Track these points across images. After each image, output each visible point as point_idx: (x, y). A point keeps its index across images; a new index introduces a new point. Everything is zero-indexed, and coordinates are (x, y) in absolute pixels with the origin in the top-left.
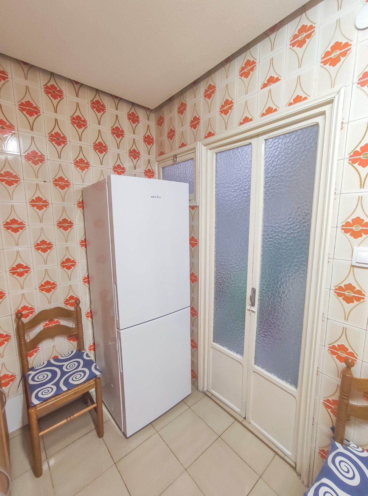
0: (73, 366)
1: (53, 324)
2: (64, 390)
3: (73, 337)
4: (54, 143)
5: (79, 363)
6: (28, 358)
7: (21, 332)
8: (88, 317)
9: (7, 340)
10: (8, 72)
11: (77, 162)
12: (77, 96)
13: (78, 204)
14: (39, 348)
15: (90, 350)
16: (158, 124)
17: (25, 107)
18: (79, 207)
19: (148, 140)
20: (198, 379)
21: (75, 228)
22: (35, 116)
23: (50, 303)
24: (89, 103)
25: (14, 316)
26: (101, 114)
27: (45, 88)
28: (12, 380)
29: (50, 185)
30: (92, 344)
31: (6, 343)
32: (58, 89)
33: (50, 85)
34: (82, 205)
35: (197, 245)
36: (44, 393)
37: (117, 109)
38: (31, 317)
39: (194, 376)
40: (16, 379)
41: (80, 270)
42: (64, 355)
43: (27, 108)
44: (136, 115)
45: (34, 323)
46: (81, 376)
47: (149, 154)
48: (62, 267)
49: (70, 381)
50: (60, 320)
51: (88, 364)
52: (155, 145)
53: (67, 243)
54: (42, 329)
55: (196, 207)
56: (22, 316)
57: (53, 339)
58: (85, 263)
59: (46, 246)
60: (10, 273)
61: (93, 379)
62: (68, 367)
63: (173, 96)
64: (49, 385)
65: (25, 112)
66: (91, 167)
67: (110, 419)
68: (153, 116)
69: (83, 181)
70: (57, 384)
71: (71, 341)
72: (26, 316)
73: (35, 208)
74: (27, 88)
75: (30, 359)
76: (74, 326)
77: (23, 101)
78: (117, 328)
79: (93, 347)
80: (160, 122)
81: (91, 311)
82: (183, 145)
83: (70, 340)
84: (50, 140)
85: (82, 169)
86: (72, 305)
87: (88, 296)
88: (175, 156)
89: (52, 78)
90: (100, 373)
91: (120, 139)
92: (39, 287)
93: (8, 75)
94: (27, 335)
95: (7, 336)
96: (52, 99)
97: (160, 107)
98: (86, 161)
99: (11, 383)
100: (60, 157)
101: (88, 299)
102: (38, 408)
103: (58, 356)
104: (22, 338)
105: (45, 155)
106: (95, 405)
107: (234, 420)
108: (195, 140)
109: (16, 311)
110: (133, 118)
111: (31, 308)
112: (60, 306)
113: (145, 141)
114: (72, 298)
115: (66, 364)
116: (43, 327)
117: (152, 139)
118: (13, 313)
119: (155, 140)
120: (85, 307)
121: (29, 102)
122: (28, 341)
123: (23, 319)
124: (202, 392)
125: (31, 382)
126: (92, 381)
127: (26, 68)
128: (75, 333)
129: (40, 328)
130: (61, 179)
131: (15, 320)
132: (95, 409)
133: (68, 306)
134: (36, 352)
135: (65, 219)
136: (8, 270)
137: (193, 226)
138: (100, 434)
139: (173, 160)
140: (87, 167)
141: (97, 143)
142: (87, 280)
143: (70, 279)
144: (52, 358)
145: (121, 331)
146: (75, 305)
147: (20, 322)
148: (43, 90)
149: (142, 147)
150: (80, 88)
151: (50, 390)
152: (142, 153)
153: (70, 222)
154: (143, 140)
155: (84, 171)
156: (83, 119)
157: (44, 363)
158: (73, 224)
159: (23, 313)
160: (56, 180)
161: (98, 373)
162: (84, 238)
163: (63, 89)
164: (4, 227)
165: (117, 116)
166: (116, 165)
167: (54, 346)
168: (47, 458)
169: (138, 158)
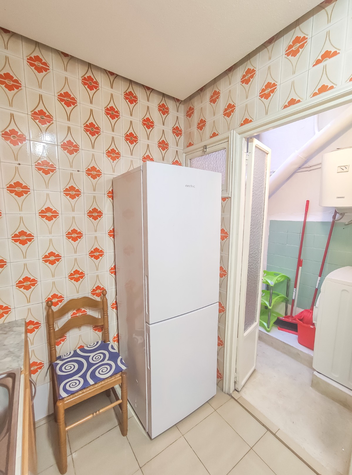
0: (98, 358)
1: (80, 313)
2: (91, 384)
3: (99, 327)
4: (88, 133)
5: (104, 355)
6: (56, 346)
7: (51, 320)
8: (113, 308)
9: (37, 328)
10: (49, 63)
11: (109, 152)
12: (112, 87)
13: (108, 193)
14: (66, 336)
15: (114, 341)
16: (187, 116)
17: (63, 98)
18: (109, 197)
19: (177, 131)
20: (223, 380)
21: (104, 218)
22: (73, 106)
23: (78, 292)
24: (122, 94)
25: (45, 304)
26: (133, 105)
27: (82, 79)
28: (40, 368)
29: (83, 176)
30: (115, 336)
31: (36, 330)
32: (95, 80)
33: (87, 77)
34: (112, 195)
35: (227, 237)
36: (71, 386)
37: (148, 100)
38: (61, 305)
39: (220, 376)
40: (44, 367)
41: (108, 260)
42: (90, 345)
43: (65, 99)
44: (166, 107)
45: (63, 312)
46: (107, 370)
47: (177, 146)
48: (90, 256)
49: (97, 374)
50: (87, 310)
51: (114, 357)
52: (183, 136)
53: (96, 233)
54: (70, 318)
55: (227, 198)
56: (53, 304)
57: (80, 329)
58: (113, 254)
59: (76, 235)
60: (43, 260)
61: (119, 373)
62: (94, 359)
63: (204, 86)
64: (76, 377)
65: (63, 103)
66: (121, 157)
67: (133, 416)
68: (182, 108)
69: (114, 172)
70: (84, 376)
71: (97, 332)
72: (56, 304)
73: (68, 197)
74: (66, 79)
75: (58, 348)
76: (100, 317)
77: (62, 92)
78: (146, 322)
79: (117, 339)
80: (190, 113)
81: (116, 302)
82: (214, 135)
83: (95, 330)
84: (85, 130)
85: (114, 159)
86: (98, 295)
87: (114, 287)
88: (205, 147)
89: (90, 70)
90: (126, 368)
91: (150, 130)
92: (69, 276)
93: (49, 67)
94: (56, 323)
95: (37, 323)
96: (88, 90)
97: (191, 98)
98: (117, 151)
99: (39, 371)
100: (93, 147)
101: (114, 290)
102: (65, 401)
103: (83, 346)
104: (51, 326)
105: (80, 145)
106: (120, 401)
107: (266, 430)
108: (229, 129)
109: (47, 299)
110: (163, 110)
111: (61, 297)
112: (87, 295)
113: (174, 132)
114: (98, 288)
115: (92, 355)
116: (71, 315)
117: (181, 131)
118: (44, 301)
119: (183, 132)
120: (111, 298)
121: (67, 93)
122: (57, 329)
123: (53, 307)
124: (228, 394)
125: (60, 373)
126: (118, 375)
127: (66, 60)
128: (100, 324)
129: (68, 317)
130: (93, 168)
131: (45, 308)
132: (120, 405)
133: (95, 296)
134: (63, 340)
135: (95, 208)
136: (41, 258)
137: (223, 218)
138: (124, 432)
139: (202, 151)
140: (118, 158)
141: (128, 133)
142: (114, 270)
143: (97, 269)
144: (78, 348)
145: (150, 326)
146: (101, 295)
147: (50, 311)
148: (81, 81)
149: (170, 138)
150: (115, 79)
151: (78, 382)
152: (170, 145)
153: (100, 212)
154: (171, 131)
155: (115, 161)
156: (116, 110)
157: (70, 353)
158: (102, 213)
159: (53, 301)
160: (89, 170)
161: (124, 368)
162: (112, 228)
163: (99, 81)
164: (39, 215)
165: (148, 107)
166: (145, 156)
167: (80, 336)
168: (71, 453)
169: (166, 150)
